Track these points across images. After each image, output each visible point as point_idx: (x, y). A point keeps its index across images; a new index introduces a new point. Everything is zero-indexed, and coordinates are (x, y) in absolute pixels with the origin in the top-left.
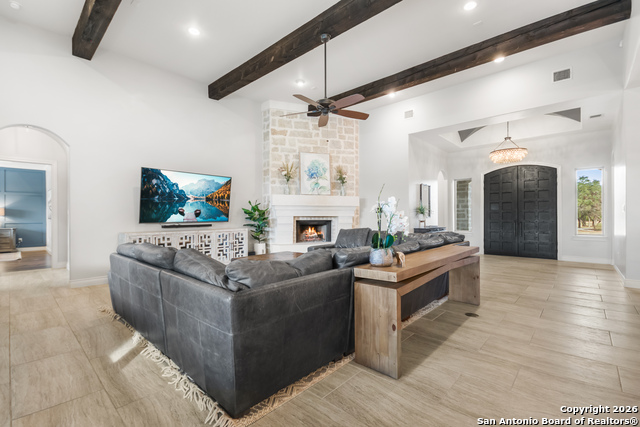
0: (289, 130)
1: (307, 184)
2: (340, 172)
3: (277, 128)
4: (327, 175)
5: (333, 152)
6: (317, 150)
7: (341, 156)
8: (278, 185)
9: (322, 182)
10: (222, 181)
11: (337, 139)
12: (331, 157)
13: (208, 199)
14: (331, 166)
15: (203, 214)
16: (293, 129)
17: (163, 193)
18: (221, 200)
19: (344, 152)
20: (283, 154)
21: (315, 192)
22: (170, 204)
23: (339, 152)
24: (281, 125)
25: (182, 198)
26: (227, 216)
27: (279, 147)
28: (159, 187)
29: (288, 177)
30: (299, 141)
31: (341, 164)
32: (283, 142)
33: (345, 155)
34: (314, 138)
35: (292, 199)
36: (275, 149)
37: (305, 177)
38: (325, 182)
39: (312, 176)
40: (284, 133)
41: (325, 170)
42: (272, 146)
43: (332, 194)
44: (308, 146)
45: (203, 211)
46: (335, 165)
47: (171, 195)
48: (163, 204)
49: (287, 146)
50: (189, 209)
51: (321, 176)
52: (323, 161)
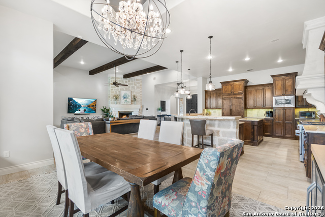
1: (123, 101)
2: (134, 96)
4: (130, 98)
5: (132, 90)
8: (113, 101)
9: (128, 100)
10: (93, 100)
11: (134, 85)
12: (131, 92)
13: (88, 106)
14: (131, 95)
17: (74, 105)
18: (93, 106)
19: (136, 90)
20: (115, 91)
21: (125, 103)
23: (134, 90)
25: (80, 106)
28: (72, 103)
29: (116, 99)
31: (135, 94)
35: (117, 106)
37: (122, 98)
38: (129, 100)
39: (124, 98)
41: (129, 96)
43: (131, 104)
44: (123, 88)
45: (87, 110)
46: (133, 94)
47: (76, 105)
49: (116, 88)
51: (127, 98)
52: (129, 93)
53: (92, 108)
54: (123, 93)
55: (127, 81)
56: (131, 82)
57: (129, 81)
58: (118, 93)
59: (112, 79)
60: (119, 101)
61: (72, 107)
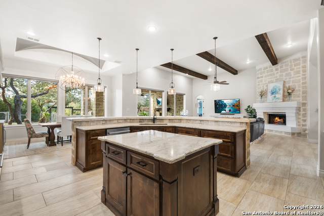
0: (264, 75)
1: (270, 97)
2: (289, 88)
3: (259, 76)
4: (281, 92)
5: (287, 79)
6: (277, 80)
7: (291, 80)
9: (277, 96)
11: (289, 71)
12: (284, 82)
14: (284, 87)
15: (232, 111)
16: (266, 74)
17: (220, 104)
19: (293, 77)
20: (262, 86)
21: (274, 101)
23: (290, 78)
24: (261, 74)
25: (225, 106)
26: (240, 111)
27: (260, 83)
29: (262, 96)
30: (268, 79)
31: (291, 84)
32: (262, 81)
33: (294, 79)
34: (275, 75)
36: (259, 85)
37: (269, 94)
38: (280, 95)
39: (273, 93)
40: (262, 77)
41: (280, 89)
42: (258, 84)
43: (284, 101)
44: (273, 79)
46: (287, 86)
47: (222, 105)
49: (263, 82)
50: (227, 109)
51: (277, 93)
52: (280, 85)
53: (236, 108)
54: (271, 87)
55: (279, 67)
56: (284, 68)
57: (281, 67)
58: (265, 88)
59: (259, 72)
60: (266, 99)
61: (219, 107)
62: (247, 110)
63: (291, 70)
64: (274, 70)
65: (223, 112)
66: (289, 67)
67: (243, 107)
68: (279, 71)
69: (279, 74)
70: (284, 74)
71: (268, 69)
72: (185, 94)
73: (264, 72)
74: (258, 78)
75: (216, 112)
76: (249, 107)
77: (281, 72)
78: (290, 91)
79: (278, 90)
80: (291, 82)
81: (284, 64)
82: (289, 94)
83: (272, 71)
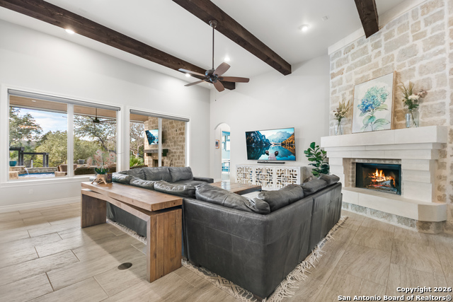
0: (345, 66)
1: (359, 119)
2: (410, 91)
3: (335, 71)
4: (389, 103)
5: (403, 65)
6: (377, 74)
7: (417, 66)
9: (378, 114)
11: (411, 43)
12: (397, 75)
14: (395, 89)
15: (280, 154)
16: (351, 62)
17: (257, 142)
18: (290, 144)
19: (423, 58)
20: (340, 94)
21: (369, 128)
22: (261, 148)
23: (413, 62)
24: (338, 66)
25: (268, 144)
27: (337, 88)
28: (255, 138)
29: (340, 117)
30: (356, 73)
31: (416, 79)
32: (340, 83)
33: (424, 62)
34: (374, 61)
36: (334, 92)
37: (357, 111)
38: (385, 114)
39: (366, 109)
40: (341, 72)
41: (384, 97)
42: (331, 90)
43: (395, 126)
44: (365, 74)
47: (261, 142)
48: (257, 148)
49: (345, 84)
50: (271, 151)
51: (378, 107)
52: (386, 85)
53: (288, 149)
54: (361, 93)
56: (396, 36)
57: (388, 37)
58: (348, 97)
59: (335, 61)
60: (349, 125)
61: (255, 146)
62: (308, 153)
63: (416, 38)
64: (370, 48)
65: (263, 157)
66: (409, 31)
67: (302, 147)
68: (382, 49)
69: (383, 55)
70: (396, 53)
71: (356, 49)
72: (188, 121)
73: (346, 59)
74: (333, 76)
75: (249, 158)
76: (313, 145)
77: (387, 50)
78: (413, 97)
79: (379, 99)
80: (416, 73)
81: (396, 27)
82: (412, 105)
83: (364, 51)
